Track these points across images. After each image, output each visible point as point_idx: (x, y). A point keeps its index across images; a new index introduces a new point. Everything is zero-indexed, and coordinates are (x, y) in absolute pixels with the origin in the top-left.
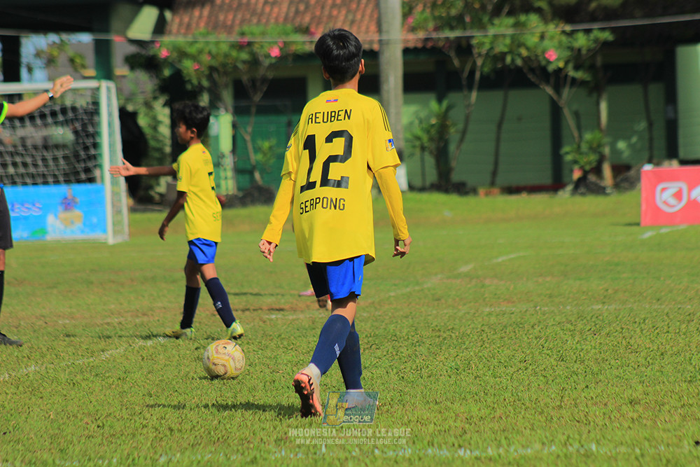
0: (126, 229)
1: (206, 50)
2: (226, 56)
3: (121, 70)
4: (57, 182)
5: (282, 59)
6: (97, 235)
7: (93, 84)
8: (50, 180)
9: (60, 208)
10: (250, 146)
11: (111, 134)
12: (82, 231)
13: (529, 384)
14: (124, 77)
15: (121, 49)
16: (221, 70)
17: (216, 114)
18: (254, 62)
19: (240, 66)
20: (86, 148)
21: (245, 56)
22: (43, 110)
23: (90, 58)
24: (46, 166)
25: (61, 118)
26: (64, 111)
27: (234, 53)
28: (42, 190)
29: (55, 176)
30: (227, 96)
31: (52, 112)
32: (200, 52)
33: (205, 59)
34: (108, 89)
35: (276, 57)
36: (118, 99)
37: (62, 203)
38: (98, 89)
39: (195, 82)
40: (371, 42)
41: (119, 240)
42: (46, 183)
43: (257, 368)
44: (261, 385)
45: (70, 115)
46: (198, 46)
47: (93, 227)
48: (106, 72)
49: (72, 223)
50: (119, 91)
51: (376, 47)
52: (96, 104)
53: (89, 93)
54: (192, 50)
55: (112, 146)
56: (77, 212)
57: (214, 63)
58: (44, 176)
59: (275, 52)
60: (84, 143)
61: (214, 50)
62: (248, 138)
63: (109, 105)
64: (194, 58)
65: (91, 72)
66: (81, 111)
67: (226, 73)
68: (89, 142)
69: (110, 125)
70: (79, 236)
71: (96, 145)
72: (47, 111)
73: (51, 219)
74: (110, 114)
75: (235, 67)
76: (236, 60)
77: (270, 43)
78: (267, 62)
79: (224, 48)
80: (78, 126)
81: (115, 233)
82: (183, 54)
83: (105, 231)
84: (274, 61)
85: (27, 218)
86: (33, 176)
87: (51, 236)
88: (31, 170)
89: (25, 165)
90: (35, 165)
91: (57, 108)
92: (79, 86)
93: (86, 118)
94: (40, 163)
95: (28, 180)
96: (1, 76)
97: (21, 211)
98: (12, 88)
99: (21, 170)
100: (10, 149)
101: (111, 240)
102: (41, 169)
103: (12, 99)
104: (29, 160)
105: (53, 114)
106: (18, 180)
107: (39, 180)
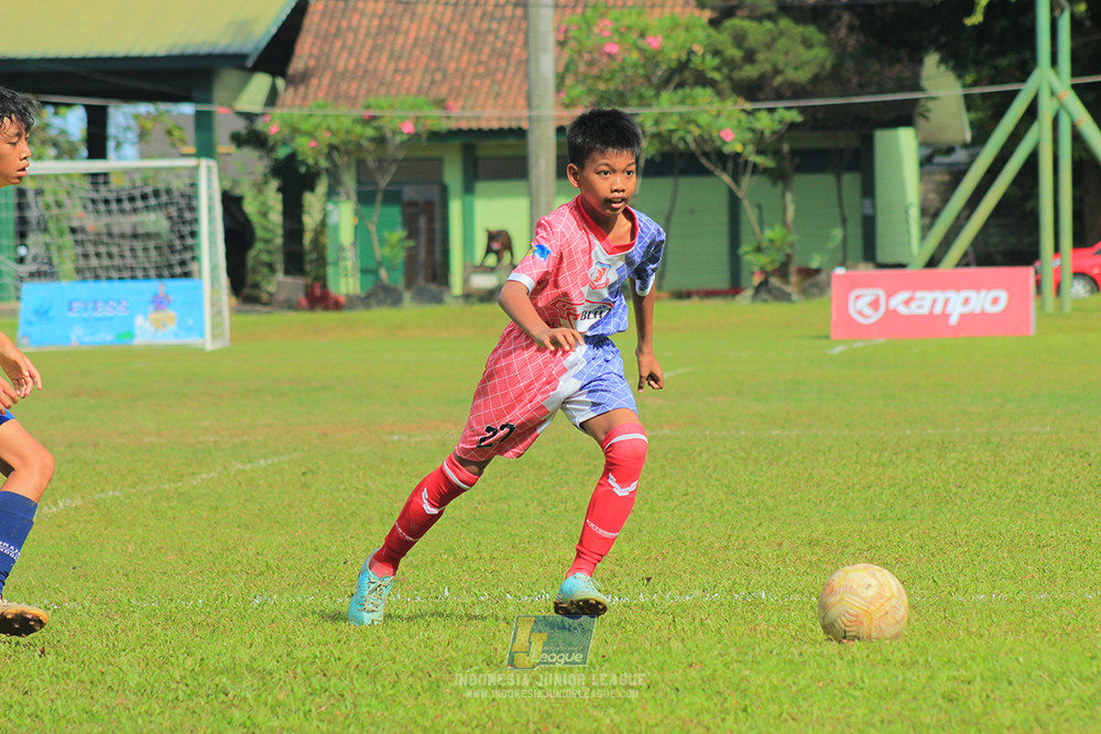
0: (227, 333)
1: (325, 125)
2: (348, 132)
3: (225, 147)
4: (147, 277)
5: (415, 136)
6: (192, 340)
7: (191, 162)
8: (140, 273)
9: (151, 308)
10: (375, 238)
11: (211, 221)
12: (176, 335)
13: (692, 521)
14: (228, 154)
15: (226, 123)
16: (342, 148)
17: (336, 200)
18: (380, 140)
19: (366, 143)
20: (182, 237)
21: (369, 132)
22: (132, 192)
23: (189, 132)
24: (135, 257)
25: (152, 201)
26: (156, 194)
27: (358, 129)
28: (130, 285)
29: (144, 269)
30: (349, 180)
31: (146, 196)
32: (317, 127)
33: (325, 137)
34: (209, 168)
35: (409, 133)
36: (221, 180)
37: (153, 302)
38: (196, 168)
39: (311, 161)
40: (519, 119)
41: (219, 345)
42: (133, 278)
43: (374, 497)
44: (377, 517)
45: (164, 198)
46: (314, 120)
47: (190, 330)
48: (206, 149)
49: (164, 325)
50: (222, 170)
51: (524, 125)
52: (194, 185)
53: (186, 173)
54: (307, 126)
55: (212, 234)
56: (170, 312)
57: (335, 141)
58: (132, 269)
59: (408, 128)
60: (179, 231)
61: (334, 126)
62: (372, 228)
63: (210, 187)
64: (310, 135)
65: (191, 149)
66: (176, 194)
67: (348, 153)
68: (186, 230)
69: (210, 209)
70: (171, 340)
71: (193, 234)
72: (137, 193)
73: (139, 321)
74: (210, 198)
75: (359, 146)
76: (361, 136)
77: (400, 117)
78: (398, 139)
79: (347, 122)
80: (173, 212)
81: (215, 337)
82: (295, 131)
83: (202, 335)
84: (405, 138)
85: (110, 319)
86: (119, 269)
87: (139, 341)
88: (117, 261)
89: (110, 255)
90: (122, 256)
91: (149, 190)
92: (174, 165)
93: (183, 202)
94: (127, 253)
95: (114, 274)
96: (84, 152)
97: (104, 311)
98: (97, 166)
99: (106, 262)
100: (92, 238)
101: (209, 346)
102: (129, 261)
103: (96, 179)
104: (115, 250)
105: (144, 197)
106: (102, 273)
107: (126, 274)
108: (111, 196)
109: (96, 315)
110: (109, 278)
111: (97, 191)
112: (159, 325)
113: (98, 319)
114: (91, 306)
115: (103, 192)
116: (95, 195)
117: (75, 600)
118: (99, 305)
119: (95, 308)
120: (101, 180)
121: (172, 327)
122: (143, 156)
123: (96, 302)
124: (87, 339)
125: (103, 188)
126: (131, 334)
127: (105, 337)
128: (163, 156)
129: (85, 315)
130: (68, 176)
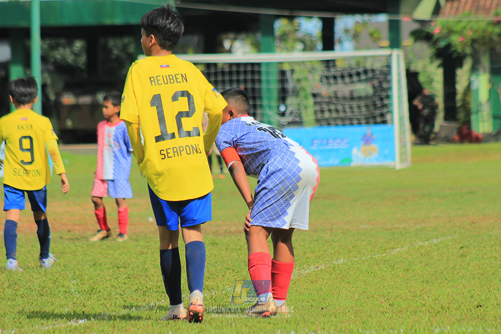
0: (409, 158)
1: (469, 27)
2: (484, 31)
3: (407, 41)
4: (360, 124)
6: (388, 163)
7: (387, 52)
8: (355, 122)
9: (362, 143)
11: (399, 88)
12: (378, 160)
14: (409, 46)
15: (407, 26)
16: (480, 41)
17: (476, 73)
19: (495, 38)
20: (381, 99)
21: (497, 31)
22: (350, 71)
23: (385, 33)
24: (353, 112)
25: (363, 77)
26: (366, 72)
27: (490, 29)
28: (349, 130)
29: (358, 119)
31: (358, 73)
32: (464, 28)
33: (469, 34)
34: (398, 56)
37: (363, 139)
38: (390, 56)
39: (459, 49)
41: (404, 166)
42: (352, 124)
45: (370, 75)
46: (462, 24)
47: (386, 157)
48: (395, 43)
49: (370, 154)
50: (406, 56)
52: (389, 66)
53: (384, 59)
54: (457, 28)
55: (400, 97)
56: (374, 146)
57: (475, 36)
58: (350, 119)
60: (380, 95)
61: (475, 27)
62: (500, 92)
63: (399, 68)
64: (460, 33)
65: (386, 43)
66: (378, 72)
67: (484, 44)
68: (384, 94)
69: (399, 81)
70: (375, 163)
71: (388, 97)
72: (353, 72)
73: (355, 151)
74: (399, 74)
75: (491, 39)
76: (492, 33)
79: (483, 25)
80: (376, 83)
81: (402, 161)
82: (451, 32)
83: (394, 159)
85: (337, 150)
86: (342, 119)
87: (354, 164)
88: (342, 115)
89: (337, 111)
90: (345, 112)
91: (361, 70)
93: (382, 77)
94: (348, 110)
95: (339, 122)
96: (320, 46)
97: (333, 145)
98: (328, 55)
99: (334, 115)
100: (326, 100)
101: (398, 166)
102: (349, 114)
103: (328, 63)
104: (340, 108)
105: (358, 74)
106: (332, 122)
107: (347, 122)
108: (338, 74)
109: (328, 148)
110: (337, 125)
111: (329, 71)
112: (368, 154)
113: (329, 151)
114: (325, 142)
115: (333, 72)
116: (326, 74)
118: (330, 142)
119: (327, 143)
120: (331, 64)
121: (375, 155)
122: (357, 48)
123: (328, 140)
125: (332, 69)
126: (350, 159)
127: (334, 161)
128: (369, 48)
129: (321, 148)
130: (310, 62)
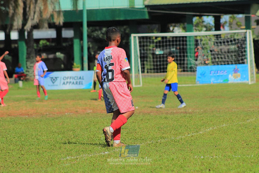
0: (255, 79)
3: (254, 26)
4: (232, 64)
6: (245, 81)
7: (244, 31)
8: (230, 63)
9: (233, 72)
11: (250, 47)
12: (240, 80)
14: (255, 28)
15: (254, 18)
20: (242, 52)
22: (227, 40)
23: (243, 23)
24: (229, 58)
25: (233, 42)
26: (235, 40)
28: (227, 66)
34: (249, 32)
36: (253, 36)
37: (233, 71)
38: (246, 32)
41: (253, 83)
42: (228, 64)
45: (237, 41)
47: (244, 79)
48: (248, 27)
49: (237, 77)
50: (253, 33)
52: (245, 37)
53: (243, 34)
56: (239, 74)
58: (228, 61)
63: (250, 38)
65: (244, 27)
66: (240, 40)
68: (243, 50)
69: (250, 44)
70: (239, 82)
71: (245, 51)
72: (229, 40)
73: (230, 76)
74: (250, 41)
80: (239, 45)
81: (252, 80)
83: (248, 80)
85: (222, 76)
86: (224, 62)
87: (230, 82)
88: (224, 60)
89: (222, 58)
90: (225, 58)
91: (232, 39)
92: (239, 32)
93: (242, 42)
94: (226, 57)
95: (223, 63)
96: (214, 29)
97: (220, 74)
98: (218, 33)
99: (220, 60)
100: (217, 53)
101: (250, 83)
102: (227, 59)
103: (218, 36)
104: (223, 56)
105: (231, 41)
106: (219, 63)
107: (226, 63)
108: (222, 41)
109: (218, 75)
110: (221, 64)
111: (218, 40)
112: (236, 77)
113: (218, 76)
114: (216, 72)
115: (220, 40)
116: (217, 41)
117: (217, 155)
118: (219, 72)
119: (217, 73)
120: (219, 36)
121: (239, 78)
122: (230, 30)
123: (218, 71)
124: (215, 82)
125: (219, 39)
126: (228, 80)
127: (220, 81)
128: (236, 29)
129: (215, 75)
130: (209, 35)
